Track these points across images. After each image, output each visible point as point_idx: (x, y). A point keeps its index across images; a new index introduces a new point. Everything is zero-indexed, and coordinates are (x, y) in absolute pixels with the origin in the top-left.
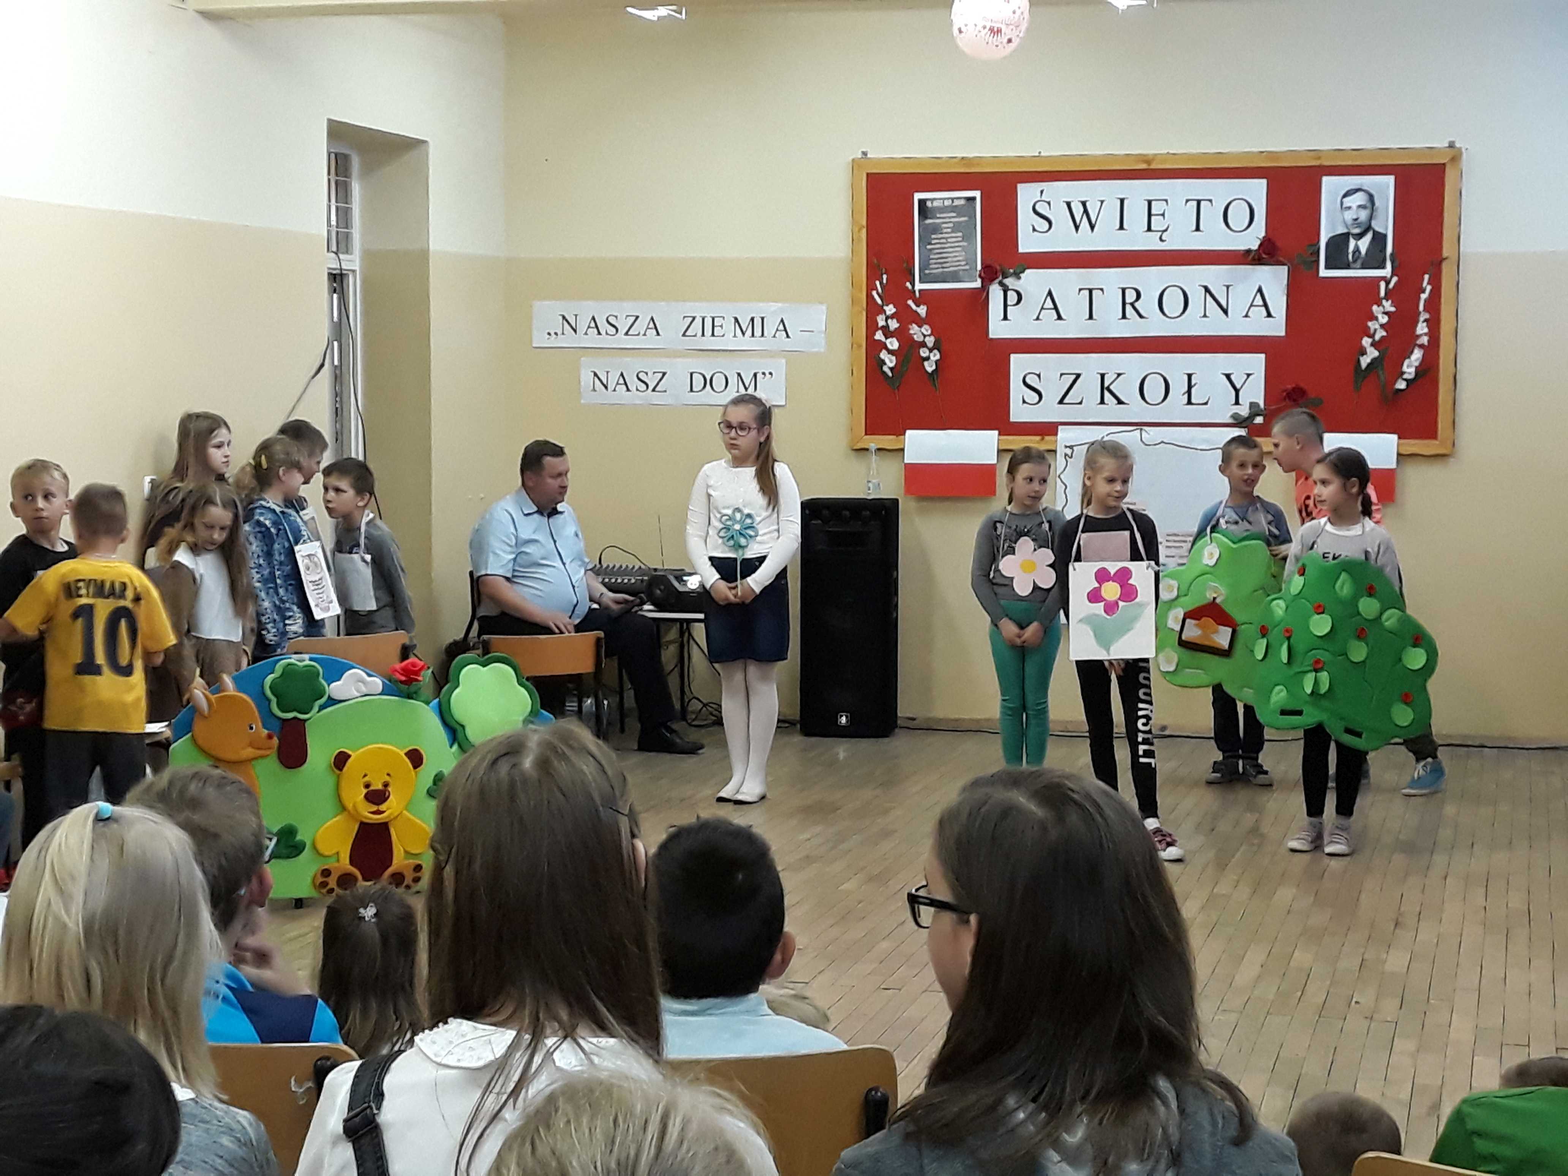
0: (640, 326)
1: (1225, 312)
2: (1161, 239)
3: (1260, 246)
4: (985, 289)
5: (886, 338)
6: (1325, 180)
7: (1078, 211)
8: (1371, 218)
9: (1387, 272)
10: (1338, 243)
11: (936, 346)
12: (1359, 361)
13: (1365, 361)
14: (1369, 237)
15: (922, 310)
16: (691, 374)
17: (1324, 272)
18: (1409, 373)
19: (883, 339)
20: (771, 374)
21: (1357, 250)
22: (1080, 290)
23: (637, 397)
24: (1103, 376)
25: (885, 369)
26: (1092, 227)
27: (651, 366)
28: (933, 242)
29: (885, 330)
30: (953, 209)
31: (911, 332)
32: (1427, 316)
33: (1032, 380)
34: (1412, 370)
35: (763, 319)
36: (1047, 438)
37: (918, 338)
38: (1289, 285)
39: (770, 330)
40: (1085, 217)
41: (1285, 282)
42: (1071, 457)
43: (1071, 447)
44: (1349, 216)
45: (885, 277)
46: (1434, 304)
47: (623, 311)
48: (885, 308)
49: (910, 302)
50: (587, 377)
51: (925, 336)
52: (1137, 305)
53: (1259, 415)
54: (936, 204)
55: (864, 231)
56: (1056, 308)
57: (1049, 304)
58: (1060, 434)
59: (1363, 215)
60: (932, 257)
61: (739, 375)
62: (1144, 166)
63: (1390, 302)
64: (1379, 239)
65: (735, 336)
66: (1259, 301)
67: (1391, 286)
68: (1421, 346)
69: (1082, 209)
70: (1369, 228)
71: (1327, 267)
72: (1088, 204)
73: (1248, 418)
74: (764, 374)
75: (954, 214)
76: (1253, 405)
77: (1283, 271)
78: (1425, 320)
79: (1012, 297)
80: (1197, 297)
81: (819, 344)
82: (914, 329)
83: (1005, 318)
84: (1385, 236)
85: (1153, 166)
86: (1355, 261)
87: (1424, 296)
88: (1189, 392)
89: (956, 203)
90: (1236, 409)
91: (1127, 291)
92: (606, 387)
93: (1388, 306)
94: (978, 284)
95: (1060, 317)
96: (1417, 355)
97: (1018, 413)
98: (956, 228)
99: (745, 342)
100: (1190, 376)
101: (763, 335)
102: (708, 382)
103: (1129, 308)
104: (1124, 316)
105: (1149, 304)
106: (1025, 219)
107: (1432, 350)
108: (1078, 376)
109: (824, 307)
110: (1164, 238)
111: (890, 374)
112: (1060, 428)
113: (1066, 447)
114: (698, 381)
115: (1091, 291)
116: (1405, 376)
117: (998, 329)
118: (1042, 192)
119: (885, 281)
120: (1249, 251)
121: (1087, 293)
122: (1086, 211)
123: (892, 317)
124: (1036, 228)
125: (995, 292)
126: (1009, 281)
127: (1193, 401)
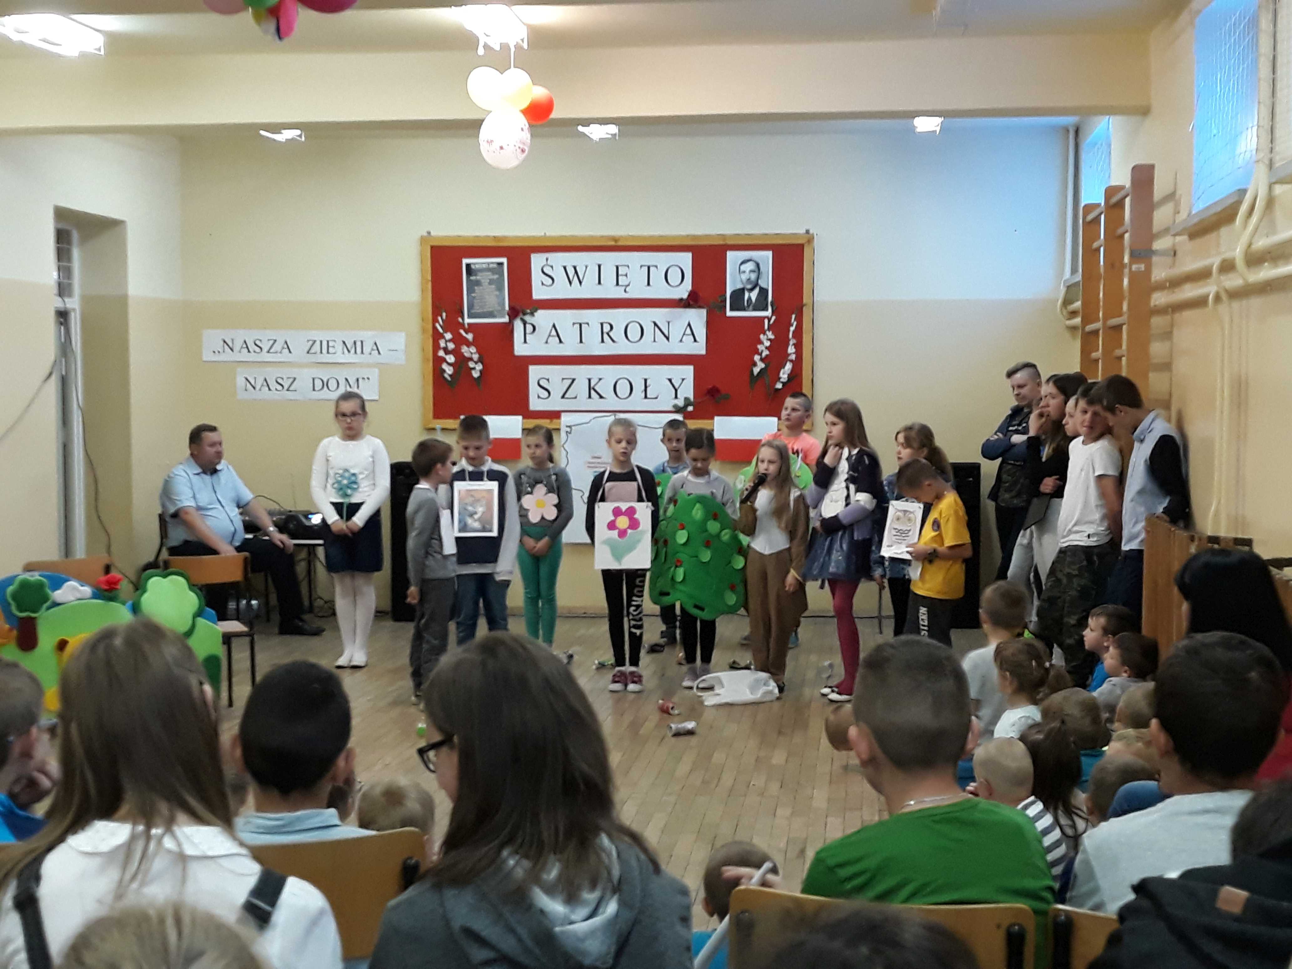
0: (277, 347)
1: (668, 338)
2: (625, 291)
3: (689, 296)
4: (511, 323)
5: (446, 355)
6: (728, 253)
7: (571, 272)
8: (758, 278)
9: (769, 313)
10: (738, 294)
11: (480, 360)
12: (752, 371)
13: (756, 370)
14: (757, 291)
15: (470, 337)
16: (314, 379)
17: (729, 313)
18: (784, 379)
19: (444, 355)
20: (368, 379)
21: (750, 299)
22: (574, 323)
23: (276, 395)
24: (589, 380)
25: (446, 376)
26: (580, 282)
27: (285, 373)
28: (475, 291)
29: (445, 349)
30: (489, 270)
31: (463, 351)
32: (795, 341)
33: (542, 383)
34: (786, 376)
35: (362, 342)
36: (555, 421)
37: (466, 355)
38: (707, 322)
39: (367, 349)
40: (576, 276)
41: (705, 319)
42: (570, 433)
43: (570, 427)
44: (744, 277)
45: (444, 315)
46: (798, 333)
47: (265, 336)
48: (445, 335)
49: (462, 332)
50: (240, 381)
51: (472, 353)
52: (611, 334)
53: (691, 405)
54: (477, 266)
55: (430, 285)
56: (558, 336)
57: (554, 333)
58: (562, 418)
59: (753, 276)
60: (475, 301)
61: (347, 380)
62: (613, 243)
63: (771, 333)
64: (764, 292)
65: (343, 353)
66: (688, 331)
67: (772, 322)
68: (791, 361)
69: (573, 271)
70: (756, 285)
71: (732, 309)
72: (577, 268)
73: (683, 408)
74: (363, 378)
75: (490, 273)
76: (686, 399)
77: (703, 312)
78: (794, 344)
79: (529, 328)
80: (649, 329)
81: (400, 358)
82: (464, 349)
83: (525, 342)
84: (767, 291)
85: (619, 244)
86: (748, 306)
87: (792, 329)
88: (646, 390)
89: (491, 266)
90: (676, 402)
91: (605, 325)
92: (254, 388)
93: (770, 335)
94: (506, 319)
95: (561, 341)
96: (789, 366)
97: (535, 404)
98: (491, 282)
99: (350, 358)
100: (646, 380)
101: (362, 352)
102: (325, 384)
103: (605, 336)
104: (603, 341)
105: (618, 333)
106: (536, 277)
107: (798, 364)
108: (573, 380)
109: (403, 334)
110: (627, 290)
111: (449, 379)
113: (567, 426)
114: (318, 384)
115: (581, 325)
116: (782, 380)
117: (520, 349)
118: (547, 259)
119: (444, 317)
120: (681, 300)
121: (578, 326)
122: (576, 272)
123: (450, 341)
124: (544, 283)
125: (518, 325)
126: (528, 318)
127: (648, 396)
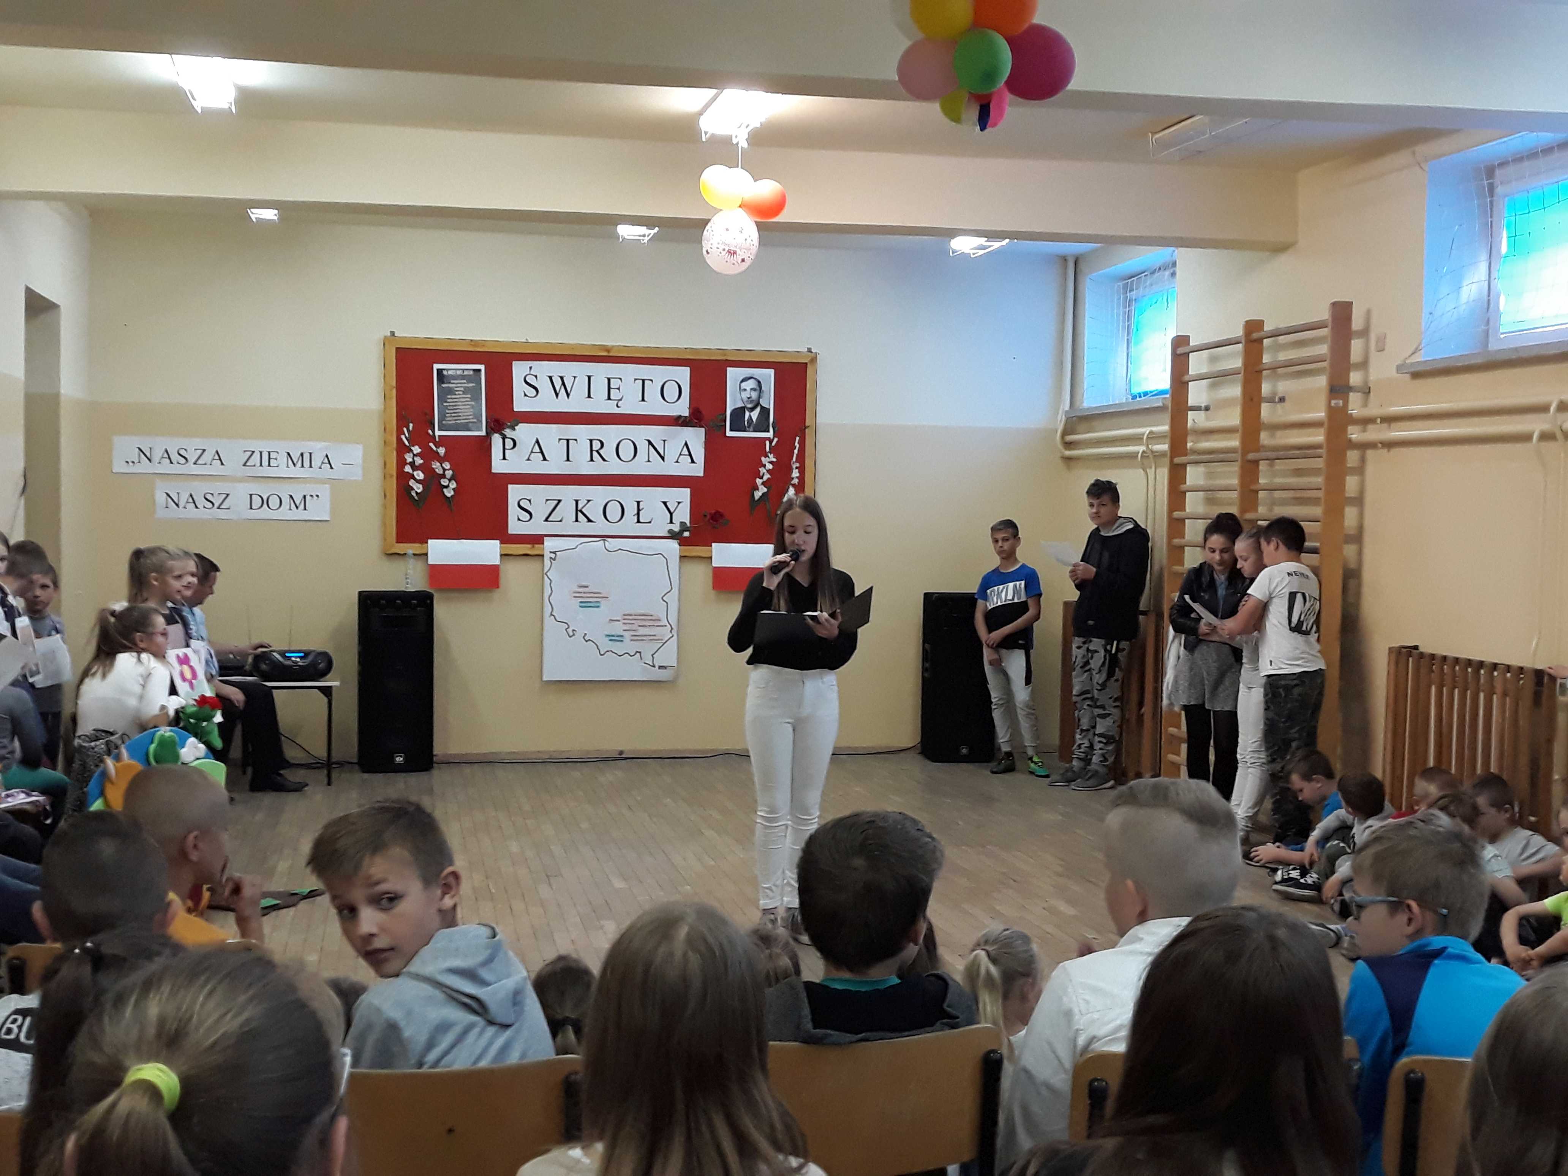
0: (206, 457)
1: (663, 458)
2: (618, 406)
3: (687, 413)
4: (488, 436)
5: (413, 471)
6: (729, 369)
7: (558, 383)
8: (759, 397)
9: (770, 434)
10: (738, 413)
11: (454, 478)
12: (753, 495)
13: (758, 495)
14: (758, 409)
15: (442, 451)
16: (251, 495)
17: (729, 433)
19: (410, 471)
20: (317, 496)
21: (750, 418)
22: (560, 439)
23: (205, 513)
24: (577, 501)
25: (413, 494)
26: (568, 395)
27: (217, 488)
28: (448, 400)
29: (412, 464)
30: (463, 377)
31: (434, 466)
33: (524, 504)
35: (311, 454)
36: (537, 546)
37: (438, 471)
38: (705, 442)
39: (316, 463)
40: (563, 387)
41: (703, 439)
42: (554, 559)
43: (554, 553)
44: (745, 395)
45: (411, 425)
46: (801, 458)
47: (192, 446)
48: (412, 448)
49: (431, 445)
50: (160, 498)
51: (445, 470)
52: (601, 451)
53: (687, 531)
54: (450, 372)
55: (394, 391)
56: (542, 452)
57: (537, 449)
58: (546, 543)
59: (754, 395)
60: (447, 411)
61: (291, 497)
62: (604, 353)
63: (773, 455)
64: (765, 411)
65: (288, 467)
66: (685, 452)
67: (773, 444)
68: (794, 485)
69: (560, 382)
70: (758, 404)
71: (731, 430)
72: (565, 379)
73: (679, 533)
74: (311, 496)
75: (465, 381)
76: (682, 524)
77: (702, 431)
78: (797, 468)
79: (509, 443)
80: (643, 447)
81: (357, 474)
82: (436, 465)
83: (504, 458)
84: (769, 410)
85: (611, 354)
86: (749, 427)
87: (795, 452)
88: (638, 514)
89: (466, 373)
90: (671, 527)
91: (594, 442)
92: (177, 505)
93: (772, 458)
94: (483, 433)
95: (545, 459)
97: (515, 527)
98: (465, 391)
99: (296, 472)
100: (638, 503)
101: (311, 467)
102: (265, 502)
103: (595, 454)
104: (592, 460)
105: (609, 451)
106: (518, 387)
108: (559, 501)
109: (361, 447)
111: (416, 498)
112: (545, 538)
113: (551, 552)
114: (257, 501)
117: (498, 466)
118: (531, 368)
119: (411, 428)
120: (679, 417)
121: (565, 442)
122: (563, 384)
123: (418, 455)
124: (527, 394)
125: (496, 439)
126: (508, 432)
127: (641, 520)
